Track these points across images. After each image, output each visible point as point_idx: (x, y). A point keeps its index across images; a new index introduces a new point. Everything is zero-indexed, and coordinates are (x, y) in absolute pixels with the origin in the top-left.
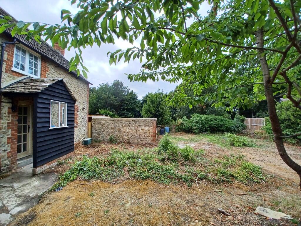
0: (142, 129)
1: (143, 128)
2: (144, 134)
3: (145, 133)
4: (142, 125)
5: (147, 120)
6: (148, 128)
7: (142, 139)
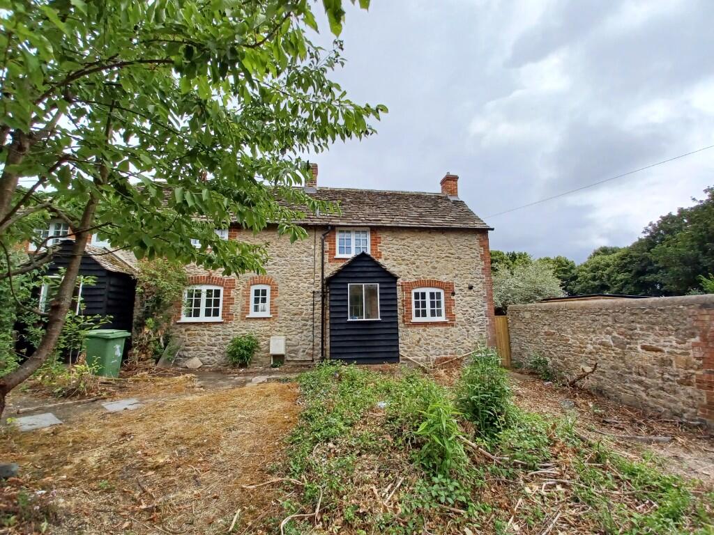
0: (647, 344)
1: (650, 340)
2: (657, 370)
3: (664, 363)
4: (641, 329)
5: (664, 303)
6: (674, 344)
7: (653, 392)
